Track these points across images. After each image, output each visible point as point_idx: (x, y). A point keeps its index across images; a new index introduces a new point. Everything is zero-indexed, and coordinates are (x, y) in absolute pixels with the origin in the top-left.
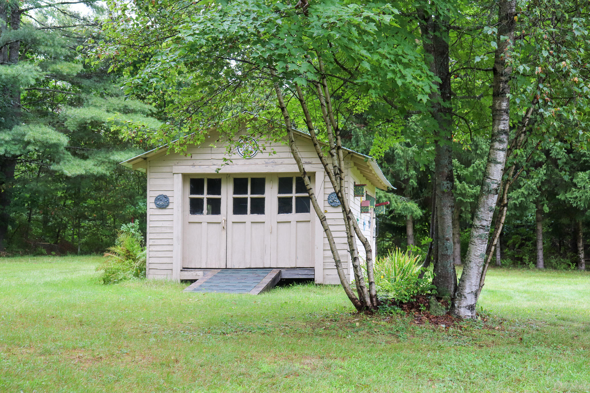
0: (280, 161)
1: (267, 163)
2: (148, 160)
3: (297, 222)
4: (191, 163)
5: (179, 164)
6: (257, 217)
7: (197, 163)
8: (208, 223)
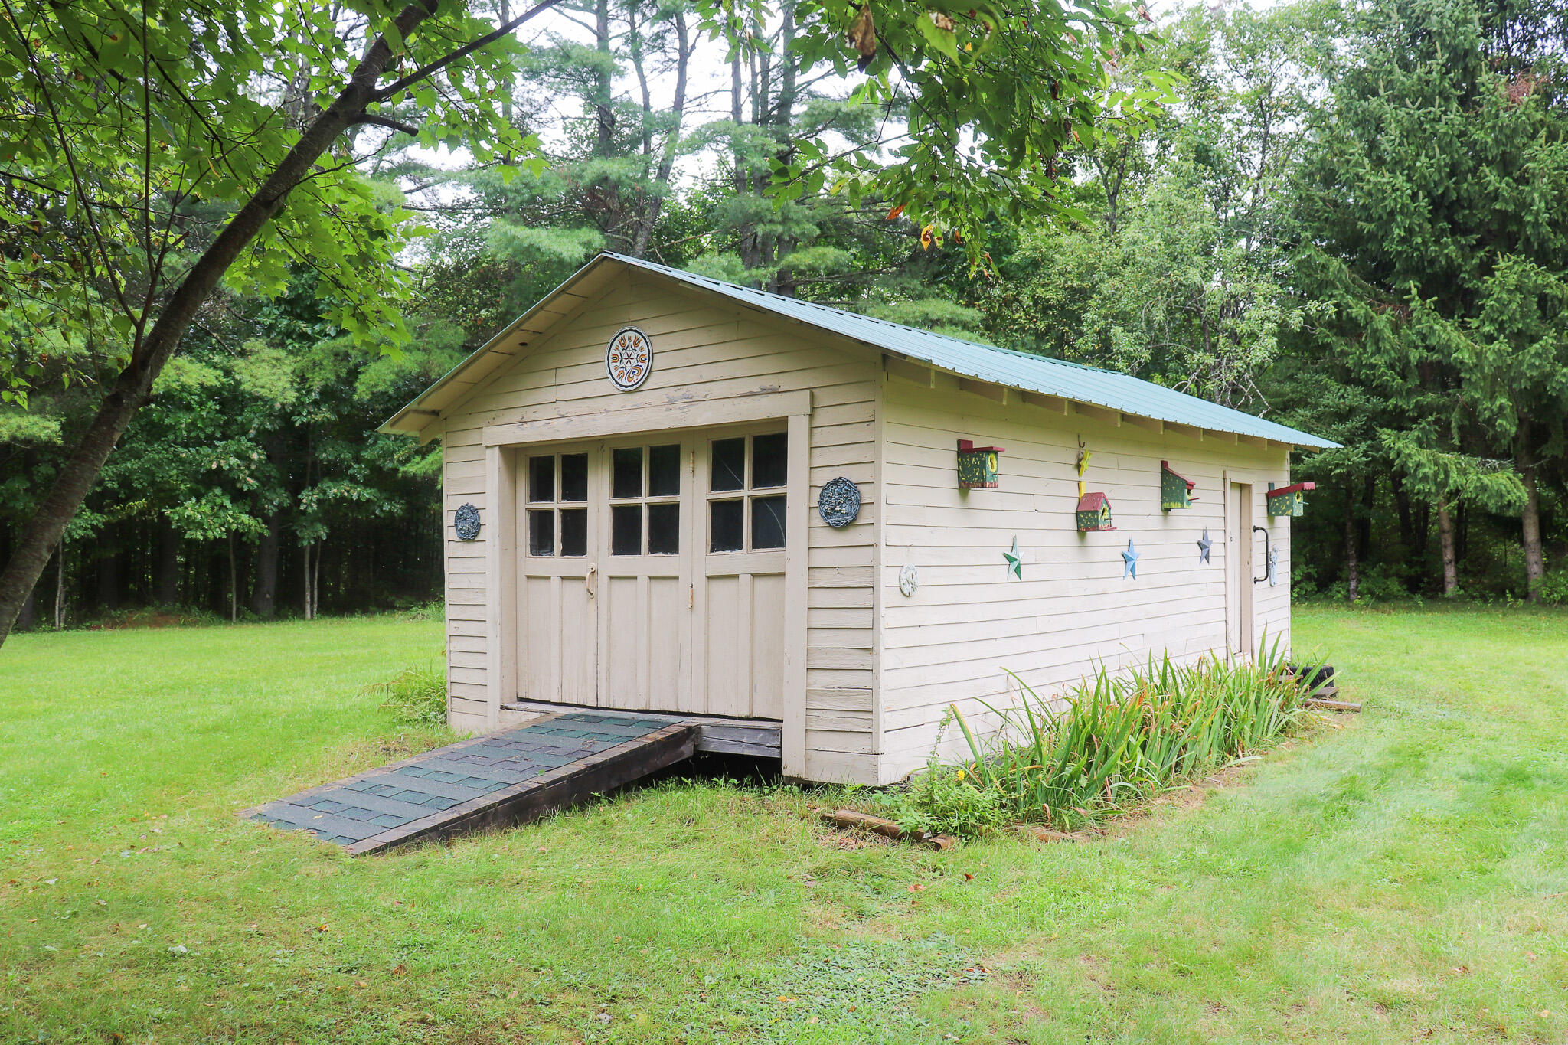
0: (700, 391)
1: (672, 401)
2: (442, 416)
3: (753, 575)
4: (516, 416)
5: (496, 422)
6: (661, 562)
7: (529, 414)
8: (563, 578)
